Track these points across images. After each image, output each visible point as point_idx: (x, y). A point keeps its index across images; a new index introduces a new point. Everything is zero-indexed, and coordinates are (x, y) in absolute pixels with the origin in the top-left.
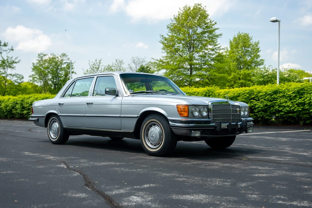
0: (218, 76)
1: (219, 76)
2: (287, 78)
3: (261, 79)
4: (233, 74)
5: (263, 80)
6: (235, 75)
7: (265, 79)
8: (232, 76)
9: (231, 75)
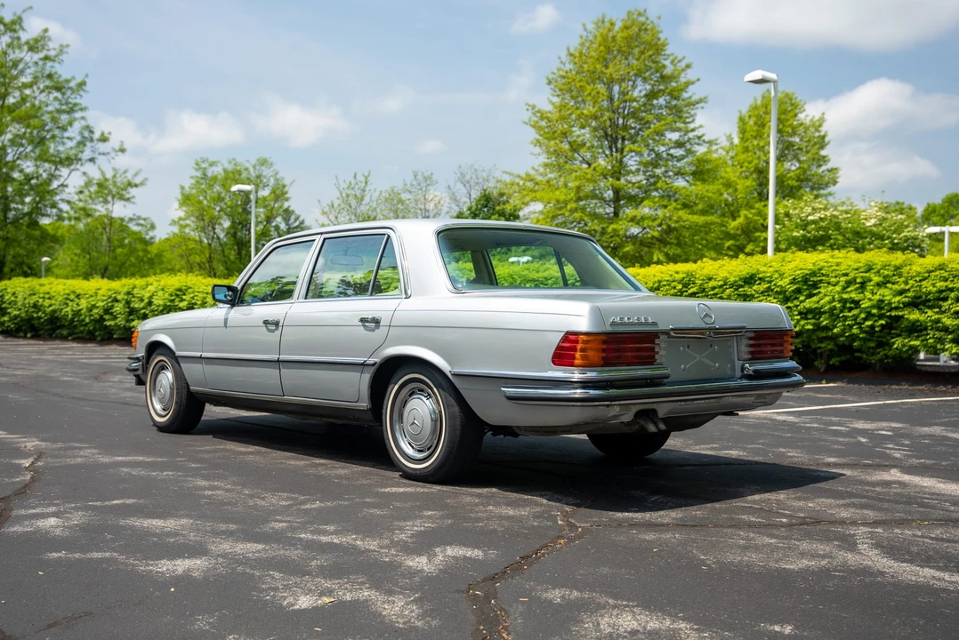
3: (798, 232)
4: (743, 212)
5: (803, 236)
6: (750, 216)
7: (809, 232)
8: (740, 220)
9: (739, 216)
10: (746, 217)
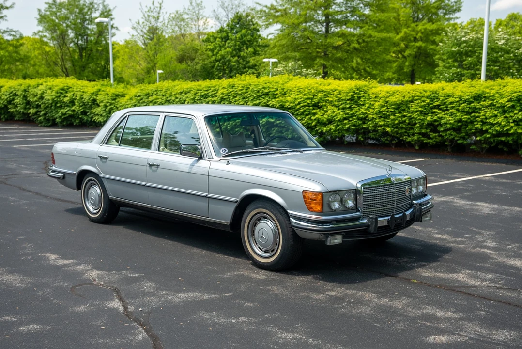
0: (376, 38)
1: (378, 38)
2: (503, 46)
3: (455, 48)
4: (404, 30)
5: (458, 50)
6: (408, 32)
7: (461, 48)
8: (402, 35)
9: (401, 32)
10: (406, 33)
